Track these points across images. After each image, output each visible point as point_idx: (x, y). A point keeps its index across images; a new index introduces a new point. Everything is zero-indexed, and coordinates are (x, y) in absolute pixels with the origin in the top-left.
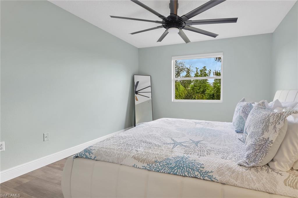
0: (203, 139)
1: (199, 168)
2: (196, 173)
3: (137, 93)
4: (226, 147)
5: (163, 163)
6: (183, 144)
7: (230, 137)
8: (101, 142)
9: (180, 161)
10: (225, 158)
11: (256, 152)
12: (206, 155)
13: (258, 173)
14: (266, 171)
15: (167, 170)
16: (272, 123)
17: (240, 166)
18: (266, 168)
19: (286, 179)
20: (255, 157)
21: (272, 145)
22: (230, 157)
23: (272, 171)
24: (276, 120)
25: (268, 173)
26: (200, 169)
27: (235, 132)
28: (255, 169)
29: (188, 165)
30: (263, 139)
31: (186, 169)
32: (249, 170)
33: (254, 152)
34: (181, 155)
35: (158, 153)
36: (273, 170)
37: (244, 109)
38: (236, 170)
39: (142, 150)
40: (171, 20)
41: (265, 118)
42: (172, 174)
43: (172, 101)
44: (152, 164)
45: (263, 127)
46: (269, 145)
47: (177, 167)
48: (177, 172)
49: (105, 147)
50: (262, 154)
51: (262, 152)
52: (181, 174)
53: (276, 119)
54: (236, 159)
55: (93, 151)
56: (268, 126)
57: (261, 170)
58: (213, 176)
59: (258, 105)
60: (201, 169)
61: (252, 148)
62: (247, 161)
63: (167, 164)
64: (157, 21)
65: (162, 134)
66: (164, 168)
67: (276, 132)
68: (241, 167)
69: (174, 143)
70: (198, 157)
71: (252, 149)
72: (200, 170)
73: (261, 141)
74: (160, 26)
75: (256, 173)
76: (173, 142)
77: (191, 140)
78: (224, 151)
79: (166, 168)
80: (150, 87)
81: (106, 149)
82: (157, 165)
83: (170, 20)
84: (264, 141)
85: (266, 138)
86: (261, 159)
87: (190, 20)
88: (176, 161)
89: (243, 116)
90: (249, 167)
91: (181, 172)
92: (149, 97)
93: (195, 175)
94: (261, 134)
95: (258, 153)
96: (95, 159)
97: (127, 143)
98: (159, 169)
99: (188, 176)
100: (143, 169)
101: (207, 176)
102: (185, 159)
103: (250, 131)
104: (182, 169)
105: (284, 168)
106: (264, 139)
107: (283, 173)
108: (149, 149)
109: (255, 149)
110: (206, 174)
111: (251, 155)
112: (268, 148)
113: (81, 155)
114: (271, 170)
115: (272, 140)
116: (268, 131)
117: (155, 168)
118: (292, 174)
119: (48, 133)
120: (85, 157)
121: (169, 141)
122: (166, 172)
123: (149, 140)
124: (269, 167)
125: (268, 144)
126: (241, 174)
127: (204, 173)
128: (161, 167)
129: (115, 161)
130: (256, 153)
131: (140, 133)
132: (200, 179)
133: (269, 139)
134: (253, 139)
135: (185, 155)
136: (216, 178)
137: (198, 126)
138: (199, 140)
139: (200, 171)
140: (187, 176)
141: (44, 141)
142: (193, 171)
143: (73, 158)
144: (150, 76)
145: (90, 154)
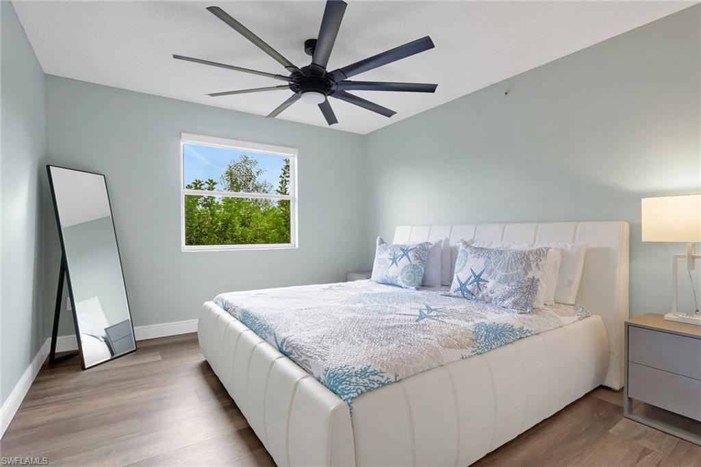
9: (487, 329)
15: (496, 342)
16: (534, 262)
40: (309, 74)
41: (522, 257)
44: (475, 345)
45: (523, 267)
46: (537, 284)
47: (498, 336)
53: (536, 256)
56: (529, 265)
58: (528, 329)
60: (514, 328)
73: (527, 283)
74: (283, 85)
82: (480, 342)
83: (305, 75)
86: (533, 300)
93: (519, 335)
94: (524, 275)
96: (397, 379)
100: (475, 354)
101: (525, 331)
102: (485, 325)
103: (499, 276)
104: (505, 336)
106: (530, 279)
112: (537, 287)
115: (539, 279)
116: (532, 270)
122: (498, 346)
132: (524, 337)
133: (535, 278)
134: (513, 283)
136: (532, 330)
139: (516, 330)
142: (512, 332)
143: (349, 404)
144: (103, 177)
145: (382, 375)
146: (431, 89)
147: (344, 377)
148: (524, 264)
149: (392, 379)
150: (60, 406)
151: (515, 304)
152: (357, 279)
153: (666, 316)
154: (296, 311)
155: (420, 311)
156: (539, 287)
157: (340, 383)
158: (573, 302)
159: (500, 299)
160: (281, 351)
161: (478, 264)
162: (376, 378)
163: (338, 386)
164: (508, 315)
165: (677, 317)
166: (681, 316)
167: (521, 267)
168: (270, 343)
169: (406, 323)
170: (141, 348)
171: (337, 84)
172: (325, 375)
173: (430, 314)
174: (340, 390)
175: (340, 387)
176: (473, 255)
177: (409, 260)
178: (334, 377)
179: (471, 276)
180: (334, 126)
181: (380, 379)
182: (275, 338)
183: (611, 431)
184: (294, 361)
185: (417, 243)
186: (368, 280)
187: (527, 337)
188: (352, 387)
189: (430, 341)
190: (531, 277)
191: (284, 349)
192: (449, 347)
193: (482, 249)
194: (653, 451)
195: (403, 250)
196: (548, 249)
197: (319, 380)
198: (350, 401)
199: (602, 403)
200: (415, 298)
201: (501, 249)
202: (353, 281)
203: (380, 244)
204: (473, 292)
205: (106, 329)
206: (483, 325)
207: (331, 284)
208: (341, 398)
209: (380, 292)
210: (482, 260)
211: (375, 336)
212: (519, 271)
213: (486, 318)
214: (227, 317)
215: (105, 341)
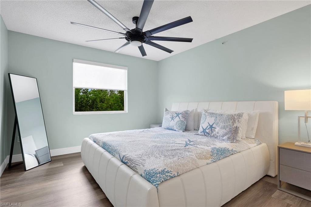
15: (221, 156)
29: (223, 150)
37: (183, 115)
41: (231, 117)
43: (73, 114)
47: (222, 153)
53: (238, 117)
73: (234, 129)
82: (214, 156)
88: (216, 151)
94: (233, 125)
95: (234, 135)
96: (178, 175)
100: (212, 162)
109: (232, 133)
110: (233, 150)
111: (231, 137)
115: (239, 127)
117: (217, 159)
120: (169, 178)
122: (223, 158)
128: (218, 156)
129: (195, 167)
136: (237, 151)
140: (229, 155)
142: (228, 152)
143: (157, 187)
144: (36, 79)
145: (171, 173)
146: (190, 40)
147: (154, 174)
148: (232, 120)
149: (176, 175)
150: (14, 189)
151: (229, 138)
152: (156, 127)
153: (296, 143)
154: (128, 142)
155: (186, 142)
156: (239, 131)
157: (152, 177)
158: (254, 137)
159: (222, 136)
160: (122, 161)
161: (211, 120)
162: (169, 174)
163: (151, 178)
164: (226, 143)
165: (300, 144)
166: (302, 143)
167: (231, 122)
168: (117, 158)
169: (180, 148)
170: (53, 160)
171: (147, 37)
172: (144, 173)
173: (191, 143)
174: (152, 180)
175: (152, 179)
176: (209, 116)
177: (179, 118)
178: (149, 174)
179: (208, 126)
180: (145, 57)
181: (170, 175)
182: (119, 155)
183: (272, 196)
184: (129, 167)
185: (183, 111)
186: (160, 127)
187: (235, 153)
188: (158, 179)
189: (192, 156)
190: (236, 126)
191: (124, 160)
192: (201, 159)
193: (213, 113)
194: (292, 205)
195: (176, 114)
196: (243, 113)
197: (141, 175)
198: (157, 186)
199: (268, 183)
200: (183, 136)
201: (221, 113)
202: (153, 128)
203: (166, 111)
204: (209, 133)
205: (36, 151)
206: (215, 148)
207: (143, 129)
208: (152, 184)
209: (166, 133)
210: (213, 119)
211: (167, 154)
212: (230, 123)
213: (216, 145)
214: (95, 145)
215: (35, 157)
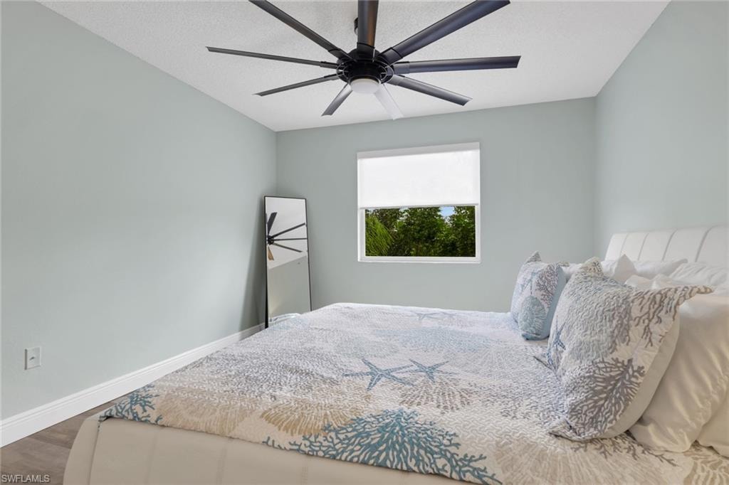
0: (445, 361)
1: (446, 446)
2: (441, 463)
3: (271, 240)
4: (508, 382)
5: (348, 432)
6: (393, 374)
7: (513, 353)
8: (177, 372)
9: (394, 424)
10: (511, 413)
11: (596, 398)
12: (460, 406)
13: (609, 459)
14: (628, 452)
15: (359, 452)
16: (639, 321)
17: (555, 439)
18: (627, 442)
19: (688, 477)
20: (595, 413)
21: (640, 380)
22: (523, 409)
23: (643, 452)
24: (648, 313)
25: (636, 459)
26: (449, 448)
27: (523, 339)
28: (598, 446)
29: (414, 438)
30: (614, 363)
31: (409, 451)
32: (582, 450)
33: (591, 399)
34: (393, 407)
35: (331, 401)
36: (647, 448)
37: (541, 279)
38: (548, 451)
39: (288, 395)
40: (359, 58)
41: (617, 306)
42: (373, 465)
43: (359, 260)
44: (316, 437)
45: (611, 330)
46: (633, 379)
47: (385, 445)
48: (385, 460)
49: (187, 386)
50: (614, 405)
51: (616, 398)
52: (398, 464)
53: (650, 309)
54: (541, 415)
55: (154, 401)
56: (627, 327)
57: (614, 451)
58: (487, 470)
59: (582, 270)
60: (453, 449)
61: (583, 387)
62: (573, 424)
63: (356, 436)
64: (325, 63)
65: (338, 346)
66: (351, 447)
67: (652, 345)
68: (560, 442)
69: (371, 373)
70: (438, 414)
71: (586, 391)
72: (450, 452)
73: (608, 370)
74: (331, 74)
75: (602, 457)
76: (370, 370)
77: (414, 362)
78: (505, 394)
79: (355, 449)
80: (305, 226)
81: (190, 395)
82: (330, 440)
83: (355, 60)
84: (619, 367)
85: (623, 361)
86: (612, 417)
87: (404, 59)
88: (381, 424)
89: (540, 297)
90: (580, 442)
91: (396, 459)
92: (300, 251)
93: (436, 466)
94: (609, 349)
95: (602, 402)
96: (159, 422)
97: (246, 374)
98: (337, 450)
99: (417, 470)
100: (291, 450)
101: (471, 469)
102: (404, 418)
103: (574, 340)
104: (400, 451)
105: (675, 442)
106: (619, 362)
107: (676, 459)
108: (307, 391)
109: (592, 389)
110: (466, 463)
111: (582, 407)
112: (631, 388)
113: (120, 410)
114: (643, 449)
115: (643, 368)
116: (629, 341)
117: (324, 449)
118: (700, 461)
119: (39, 349)
120: (131, 417)
121: (358, 367)
122: (356, 459)
123: (306, 364)
124: (634, 439)
125: (630, 378)
126: (561, 463)
127: (461, 460)
128: (343, 444)
129: (215, 429)
130: (596, 402)
131: (282, 345)
132: (451, 478)
133: (633, 364)
134: (586, 363)
135: (404, 407)
136: (495, 477)
137: (427, 323)
138: (437, 363)
139: (449, 455)
140: (414, 471)
141: (26, 368)
142: (429, 455)
143: (99, 421)
144: (304, 200)
145: (147, 409)
146: (512, 62)
148: (615, 322)
149: (153, 419)
162: (138, 409)
167: (607, 329)
177: (531, 289)
179: (555, 331)
181: (140, 412)
190: (624, 359)
204: (554, 363)
212: (603, 336)
